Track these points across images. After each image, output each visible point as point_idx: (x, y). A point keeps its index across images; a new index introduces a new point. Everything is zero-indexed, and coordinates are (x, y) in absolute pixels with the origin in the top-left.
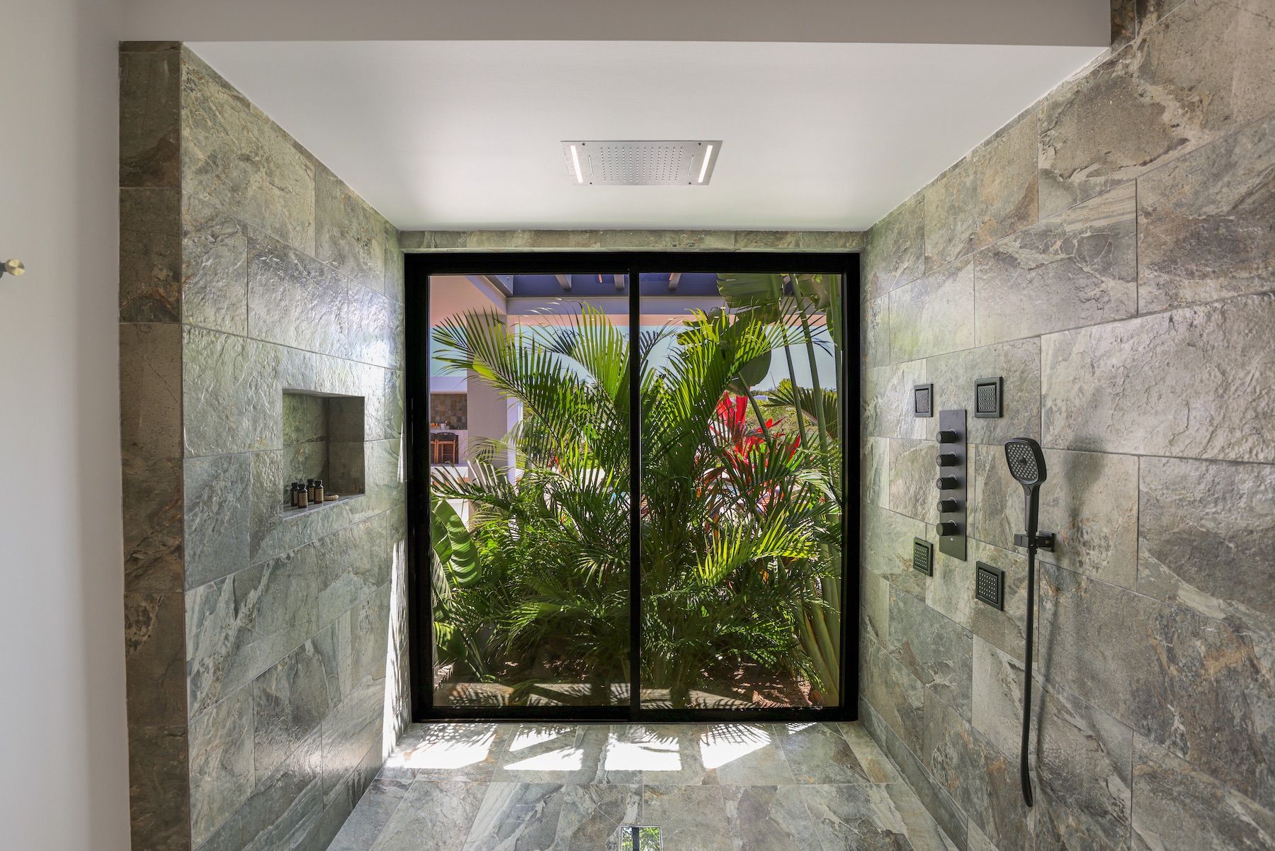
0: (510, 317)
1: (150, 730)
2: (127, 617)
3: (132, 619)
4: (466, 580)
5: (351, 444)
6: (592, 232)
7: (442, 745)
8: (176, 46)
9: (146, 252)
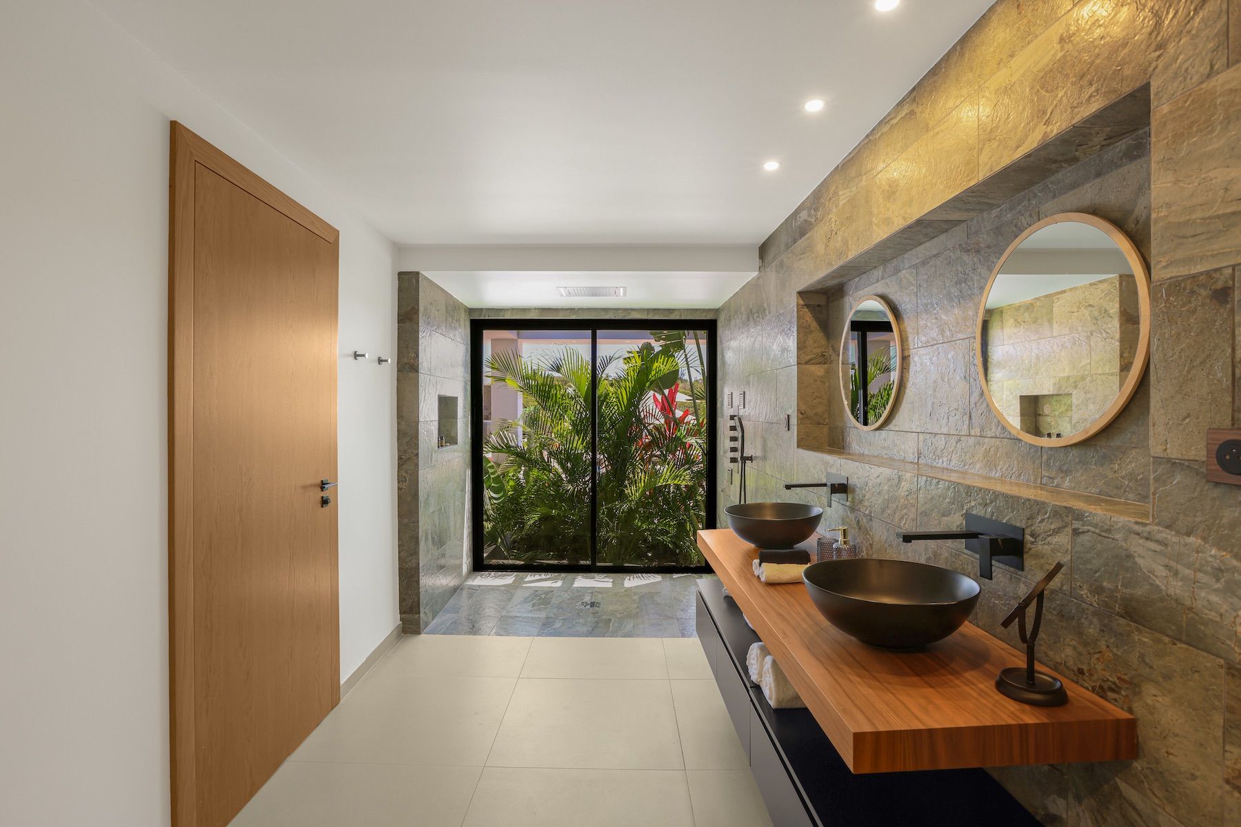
0: (519, 340)
1: (405, 521)
2: (398, 479)
3: (400, 480)
4: (498, 501)
5: (451, 420)
6: (571, 309)
7: (489, 579)
8: (418, 273)
9: (407, 347)
